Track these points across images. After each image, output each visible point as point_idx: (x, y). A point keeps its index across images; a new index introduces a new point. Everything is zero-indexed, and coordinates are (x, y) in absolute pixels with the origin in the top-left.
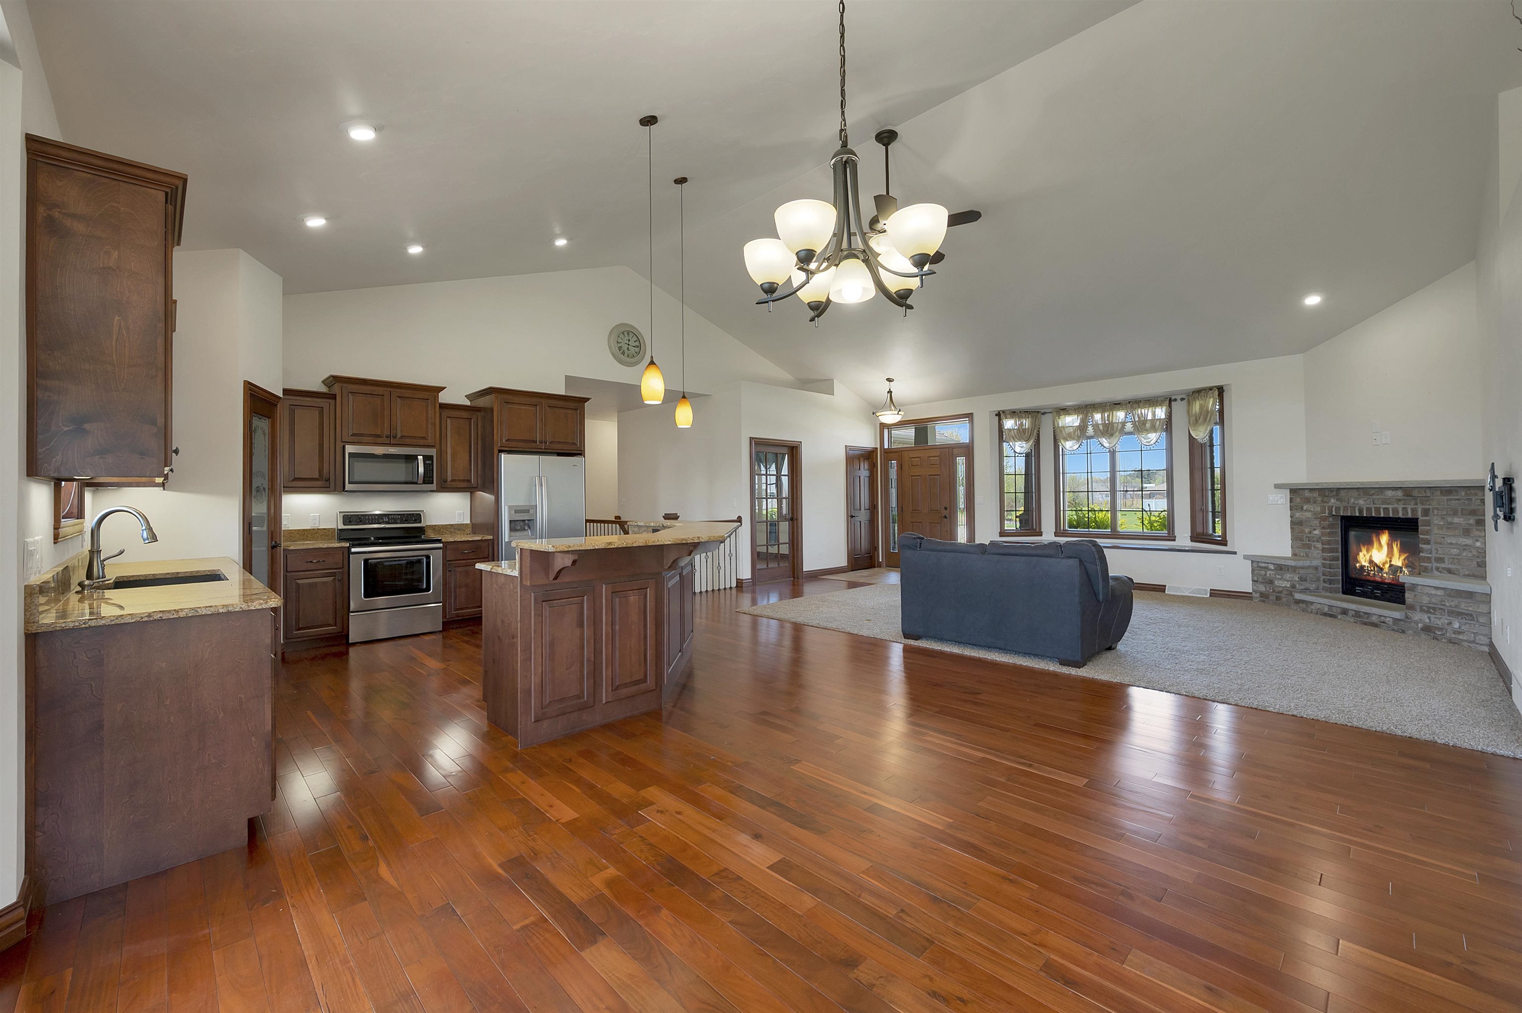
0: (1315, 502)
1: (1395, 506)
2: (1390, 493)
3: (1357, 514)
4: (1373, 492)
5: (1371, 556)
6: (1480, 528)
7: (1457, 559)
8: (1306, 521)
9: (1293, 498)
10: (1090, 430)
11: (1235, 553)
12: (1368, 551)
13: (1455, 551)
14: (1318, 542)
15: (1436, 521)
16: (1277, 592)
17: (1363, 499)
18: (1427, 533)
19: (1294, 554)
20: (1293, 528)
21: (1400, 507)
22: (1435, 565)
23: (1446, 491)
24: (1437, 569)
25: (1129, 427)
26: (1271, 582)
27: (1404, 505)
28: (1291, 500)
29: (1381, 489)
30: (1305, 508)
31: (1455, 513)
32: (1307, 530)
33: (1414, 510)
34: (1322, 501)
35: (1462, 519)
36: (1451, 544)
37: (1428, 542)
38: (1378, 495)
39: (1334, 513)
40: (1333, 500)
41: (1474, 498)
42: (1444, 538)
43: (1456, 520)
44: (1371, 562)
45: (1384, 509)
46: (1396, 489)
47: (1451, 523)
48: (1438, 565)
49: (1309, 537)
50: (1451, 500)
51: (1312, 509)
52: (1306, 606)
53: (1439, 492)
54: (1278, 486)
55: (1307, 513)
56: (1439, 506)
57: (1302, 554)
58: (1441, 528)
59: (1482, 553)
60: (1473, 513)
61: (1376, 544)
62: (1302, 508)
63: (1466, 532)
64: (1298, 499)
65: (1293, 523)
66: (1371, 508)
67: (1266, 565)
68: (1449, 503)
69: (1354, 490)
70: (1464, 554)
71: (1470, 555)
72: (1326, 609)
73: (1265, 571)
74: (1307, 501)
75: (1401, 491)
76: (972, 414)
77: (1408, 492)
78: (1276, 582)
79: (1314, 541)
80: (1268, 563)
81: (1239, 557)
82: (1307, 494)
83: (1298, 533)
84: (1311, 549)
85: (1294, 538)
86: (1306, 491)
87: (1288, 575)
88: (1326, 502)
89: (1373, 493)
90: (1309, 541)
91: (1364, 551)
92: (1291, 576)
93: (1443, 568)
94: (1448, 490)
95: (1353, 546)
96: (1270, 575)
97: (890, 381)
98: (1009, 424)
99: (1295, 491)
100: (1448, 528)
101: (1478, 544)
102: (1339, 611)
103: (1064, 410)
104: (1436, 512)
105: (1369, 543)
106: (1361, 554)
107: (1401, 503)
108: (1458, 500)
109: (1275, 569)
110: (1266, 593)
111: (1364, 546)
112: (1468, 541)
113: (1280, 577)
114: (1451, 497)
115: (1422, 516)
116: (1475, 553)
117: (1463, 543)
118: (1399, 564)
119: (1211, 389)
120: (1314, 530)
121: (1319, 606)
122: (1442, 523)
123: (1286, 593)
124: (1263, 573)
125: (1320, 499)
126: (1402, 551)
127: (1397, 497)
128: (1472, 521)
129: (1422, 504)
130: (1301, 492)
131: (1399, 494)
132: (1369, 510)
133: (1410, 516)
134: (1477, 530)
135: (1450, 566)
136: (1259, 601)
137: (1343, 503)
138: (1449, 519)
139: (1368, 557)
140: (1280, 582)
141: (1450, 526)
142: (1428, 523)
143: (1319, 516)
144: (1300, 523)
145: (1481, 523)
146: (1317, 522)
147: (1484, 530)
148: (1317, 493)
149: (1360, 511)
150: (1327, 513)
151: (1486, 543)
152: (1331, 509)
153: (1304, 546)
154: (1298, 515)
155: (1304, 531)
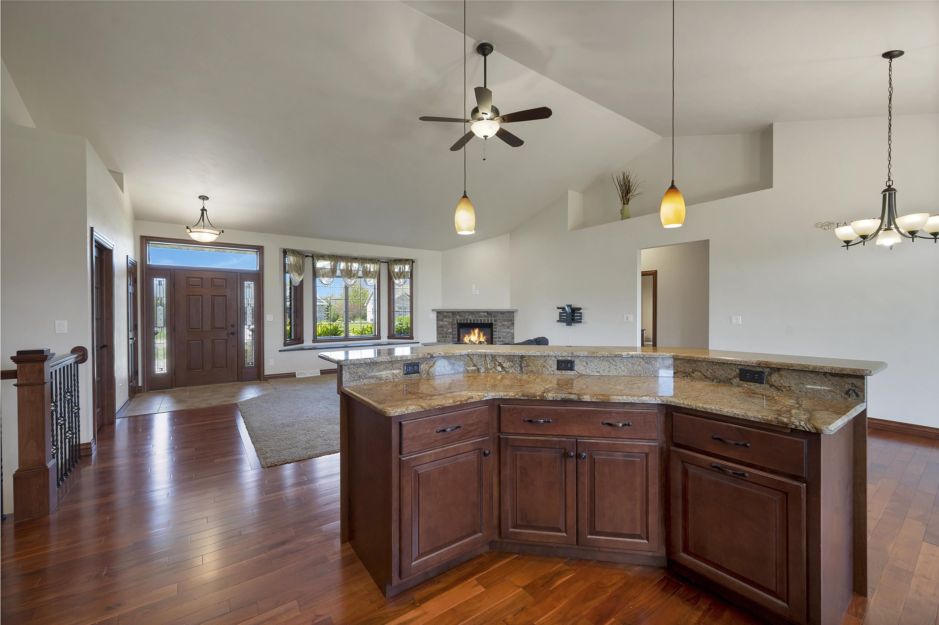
0: (449, 317)
1: (484, 318)
2: (482, 314)
3: (469, 322)
5: (470, 338)
8: (445, 326)
10: (338, 273)
11: (419, 343)
12: (469, 337)
13: (504, 334)
14: (450, 334)
15: (499, 324)
18: (496, 328)
20: (438, 329)
21: (486, 319)
22: (498, 339)
23: (502, 313)
24: (499, 341)
25: (360, 274)
27: (488, 318)
28: (437, 317)
31: (505, 321)
32: (445, 330)
33: (491, 320)
35: (507, 323)
36: (503, 332)
37: (496, 332)
38: (478, 314)
39: (459, 322)
40: (458, 317)
41: (511, 315)
42: (501, 330)
45: (480, 320)
46: (484, 312)
47: (504, 324)
48: (499, 340)
50: (504, 316)
51: (448, 320)
53: (500, 313)
54: (433, 310)
55: (446, 322)
57: (442, 340)
58: (500, 326)
59: (513, 334)
60: (511, 320)
61: (472, 334)
62: (443, 320)
63: (508, 327)
64: (441, 316)
65: (438, 327)
66: (475, 320)
68: (504, 318)
71: (509, 335)
74: (446, 317)
76: (262, 247)
77: (489, 313)
81: (420, 344)
82: (445, 314)
83: (440, 331)
85: (439, 333)
88: (455, 317)
89: (475, 314)
90: (446, 334)
91: (467, 336)
93: (501, 341)
94: (503, 313)
95: (461, 336)
97: (204, 199)
98: (291, 259)
99: (439, 313)
101: (512, 331)
103: (323, 257)
104: (499, 320)
105: (469, 333)
106: (465, 338)
107: (486, 317)
108: (506, 316)
111: (467, 334)
112: (509, 330)
115: (494, 322)
116: (511, 334)
118: (483, 340)
119: (407, 260)
120: (449, 329)
125: (451, 316)
126: (484, 335)
127: (484, 315)
128: (510, 323)
129: (494, 318)
130: (442, 313)
131: (486, 314)
132: (474, 320)
133: (490, 322)
134: (512, 326)
135: (503, 340)
138: (503, 323)
139: (469, 339)
141: (503, 325)
142: (496, 325)
143: (451, 323)
144: (442, 327)
145: (513, 324)
146: (450, 326)
147: (514, 326)
148: (451, 313)
149: (471, 321)
150: (456, 322)
151: (514, 331)
152: (457, 320)
153: (443, 337)
154: (440, 323)
155: (444, 330)
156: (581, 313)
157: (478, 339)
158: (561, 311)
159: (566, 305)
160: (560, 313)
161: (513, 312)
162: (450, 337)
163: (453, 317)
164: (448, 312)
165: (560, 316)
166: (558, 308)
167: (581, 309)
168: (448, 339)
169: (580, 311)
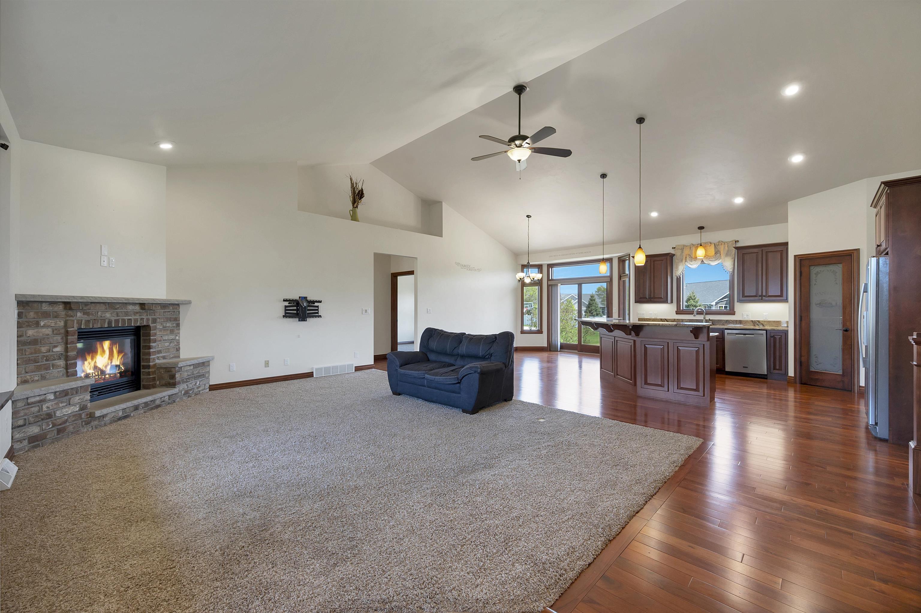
0: (56, 316)
1: (134, 317)
2: (131, 307)
4: (118, 306)
5: (95, 362)
6: (178, 328)
7: (168, 349)
8: (43, 339)
9: (22, 312)
12: (92, 359)
13: (167, 344)
14: (60, 359)
15: (159, 326)
16: (60, 425)
17: (110, 312)
18: (155, 335)
19: (22, 382)
20: (22, 350)
21: (138, 318)
22: (157, 356)
23: (163, 306)
26: (49, 416)
27: (140, 316)
28: (20, 315)
29: (125, 304)
30: (42, 324)
31: (167, 320)
32: (44, 349)
33: (148, 320)
34: (66, 314)
35: (170, 324)
36: (166, 340)
37: (155, 341)
38: (122, 309)
39: (82, 327)
40: (79, 314)
41: (176, 310)
42: (162, 337)
43: (168, 325)
44: (95, 367)
45: (128, 320)
46: (134, 304)
47: (165, 327)
48: (159, 355)
49: (47, 356)
50: (166, 312)
51: (53, 325)
52: (99, 422)
53: (160, 307)
55: (46, 329)
56: (160, 316)
57: (36, 378)
58: (161, 331)
59: (178, 341)
60: (175, 319)
62: (37, 324)
63: (172, 332)
64: (30, 314)
65: (22, 343)
67: (42, 398)
68: (164, 314)
69: (102, 305)
70: (171, 345)
71: (174, 345)
72: (120, 414)
73: (38, 406)
74: (46, 315)
75: (138, 306)
77: (143, 305)
78: (58, 414)
79: (55, 360)
80: (45, 394)
82: (45, 308)
83: (31, 353)
84: (50, 369)
85: (22, 361)
86: (44, 304)
87: (78, 398)
88: (71, 316)
89: (118, 308)
90: (47, 360)
92: (81, 397)
93: (161, 357)
96: (48, 407)
99: (27, 304)
100: (164, 330)
101: (177, 338)
102: (131, 409)
104: (158, 319)
105: (93, 351)
107: (138, 315)
108: (169, 312)
109: (56, 398)
110: (42, 432)
111: (89, 354)
112: (173, 337)
113: (65, 404)
114: (165, 310)
115: (152, 324)
116: (175, 343)
117: (171, 339)
120: (55, 347)
121: (113, 414)
122: (161, 327)
123: (73, 419)
124: (36, 409)
125: (63, 313)
127: (135, 311)
128: (175, 325)
129: (151, 315)
130: (35, 305)
131: (137, 308)
132: (117, 321)
133: (145, 324)
134: (177, 329)
135: (164, 354)
136: (29, 450)
137: (90, 316)
138: (164, 324)
140: (64, 410)
142: (155, 328)
143: (63, 331)
144: (35, 342)
145: (178, 325)
146: (59, 338)
147: (180, 329)
148: (61, 307)
149: (110, 322)
150: (76, 328)
151: (179, 337)
152: (80, 322)
153: (39, 368)
154: (31, 332)
155: (40, 351)
156: (318, 307)
157: (110, 361)
158: (287, 304)
159: (300, 297)
160: (286, 307)
161: (178, 305)
162: (58, 367)
163: (67, 316)
164: (52, 303)
165: (286, 310)
166: (284, 300)
167: (320, 302)
168: (54, 372)
169: (314, 304)
